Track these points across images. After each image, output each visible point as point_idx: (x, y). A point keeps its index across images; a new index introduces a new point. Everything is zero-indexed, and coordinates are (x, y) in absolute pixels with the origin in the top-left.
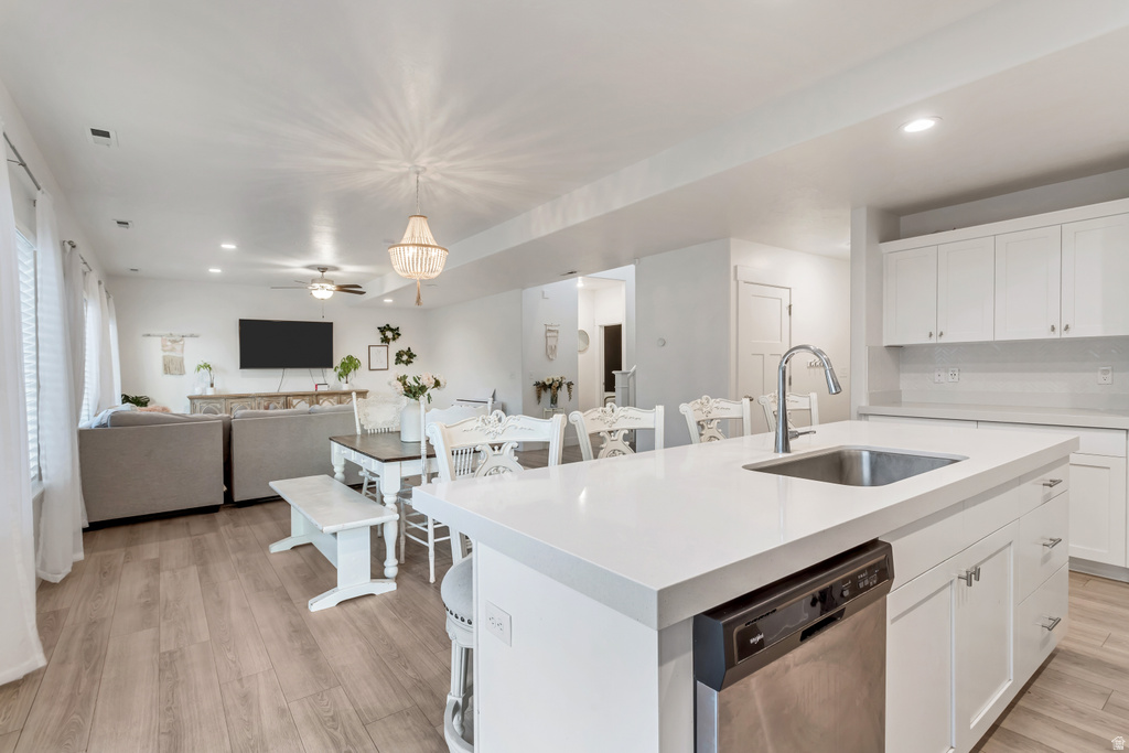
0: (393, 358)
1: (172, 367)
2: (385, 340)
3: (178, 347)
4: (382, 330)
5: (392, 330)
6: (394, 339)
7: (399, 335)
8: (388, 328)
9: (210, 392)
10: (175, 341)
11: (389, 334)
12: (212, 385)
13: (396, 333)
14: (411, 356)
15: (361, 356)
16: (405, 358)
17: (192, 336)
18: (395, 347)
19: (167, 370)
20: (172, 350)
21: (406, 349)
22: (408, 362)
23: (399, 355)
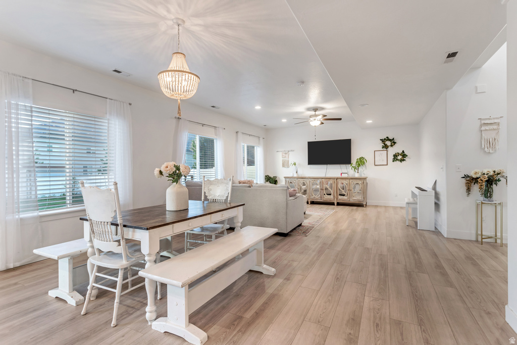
0: (391, 157)
1: (285, 164)
2: (386, 147)
3: (287, 156)
4: (383, 141)
5: (390, 140)
6: (392, 146)
7: (395, 143)
8: (388, 139)
9: (295, 175)
10: (286, 153)
11: (388, 143)
12: (297, 172)
13: (393, 142)
14: (404, 155)
15: (369, 157)
16: (400, 157)
17: (292, 151)
18: (392, 151)
19: (283, 166)
20: (285, 157)
21: (400, 152)
22: (402, 160)
23: (395, 156)
